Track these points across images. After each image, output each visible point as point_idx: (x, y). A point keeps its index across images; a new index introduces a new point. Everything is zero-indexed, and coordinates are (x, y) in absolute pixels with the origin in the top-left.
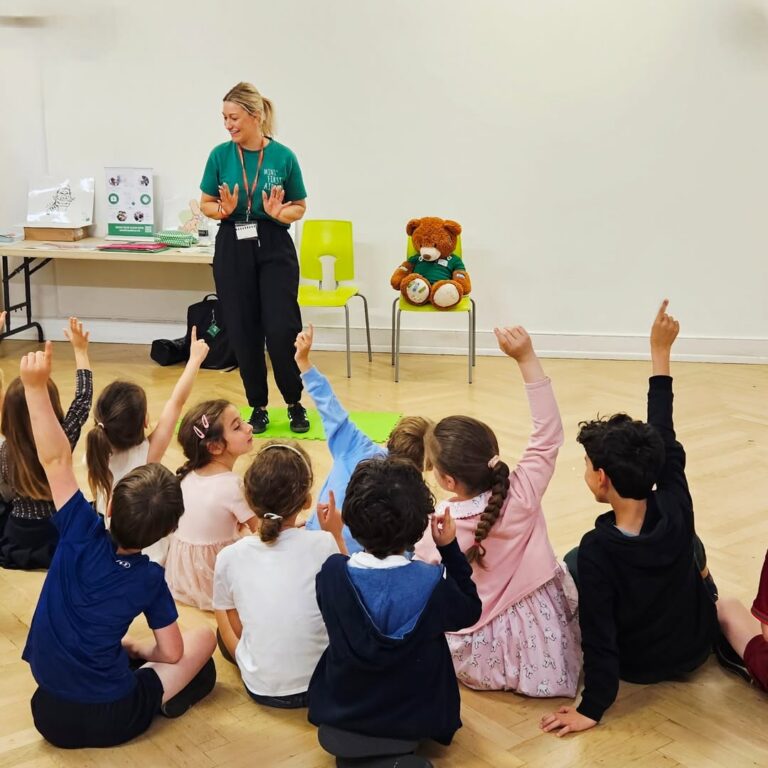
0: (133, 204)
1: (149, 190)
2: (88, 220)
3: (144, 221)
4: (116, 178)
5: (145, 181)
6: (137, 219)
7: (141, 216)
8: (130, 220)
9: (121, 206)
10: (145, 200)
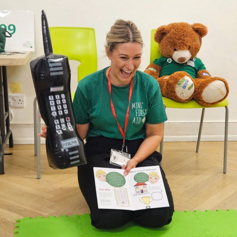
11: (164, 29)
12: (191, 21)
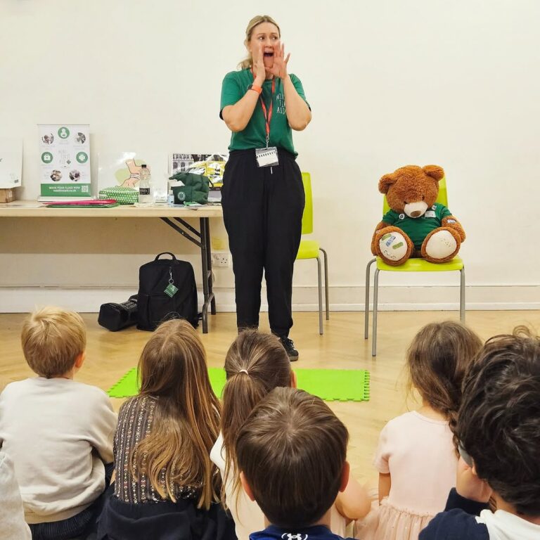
0: (69, 162)
1: (85, 148)
2: (16, 181)
3: (80, 181)
4: (49, 136)
5: (82, 138)
6: (72, 178)
7: (77, 175)
8: (65, 179)
9: (55, 165)
10: (82, 158)
11: (389, 179)
12: (422, 163)
